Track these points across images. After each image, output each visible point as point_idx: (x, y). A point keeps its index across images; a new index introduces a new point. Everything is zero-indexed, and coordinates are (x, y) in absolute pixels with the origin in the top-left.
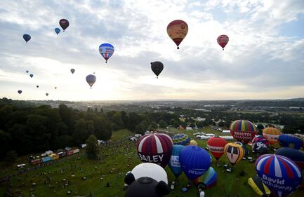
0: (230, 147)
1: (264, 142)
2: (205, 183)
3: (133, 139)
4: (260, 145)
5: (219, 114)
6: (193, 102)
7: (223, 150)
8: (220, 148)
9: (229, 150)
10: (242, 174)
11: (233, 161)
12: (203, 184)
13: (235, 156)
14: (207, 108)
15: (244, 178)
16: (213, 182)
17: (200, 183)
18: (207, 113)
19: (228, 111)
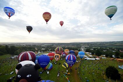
0: (56, 56)
1: (65, 54)
2: (49, 69)
3: (13, 58)
4: (64, 55)
5: (50, 47)
6: (40, 43)
7: (53, 57)
8: (53, 56)
9: (56, 57)
10: (60, 64)
11: (57, 60)
12: (48, 69)
13: (58, 58)
14: (46, 45)
15: (61, 65)
16: (51, 68)
17: (47, 69)
18: (45, 47)
19: (53, 46)
